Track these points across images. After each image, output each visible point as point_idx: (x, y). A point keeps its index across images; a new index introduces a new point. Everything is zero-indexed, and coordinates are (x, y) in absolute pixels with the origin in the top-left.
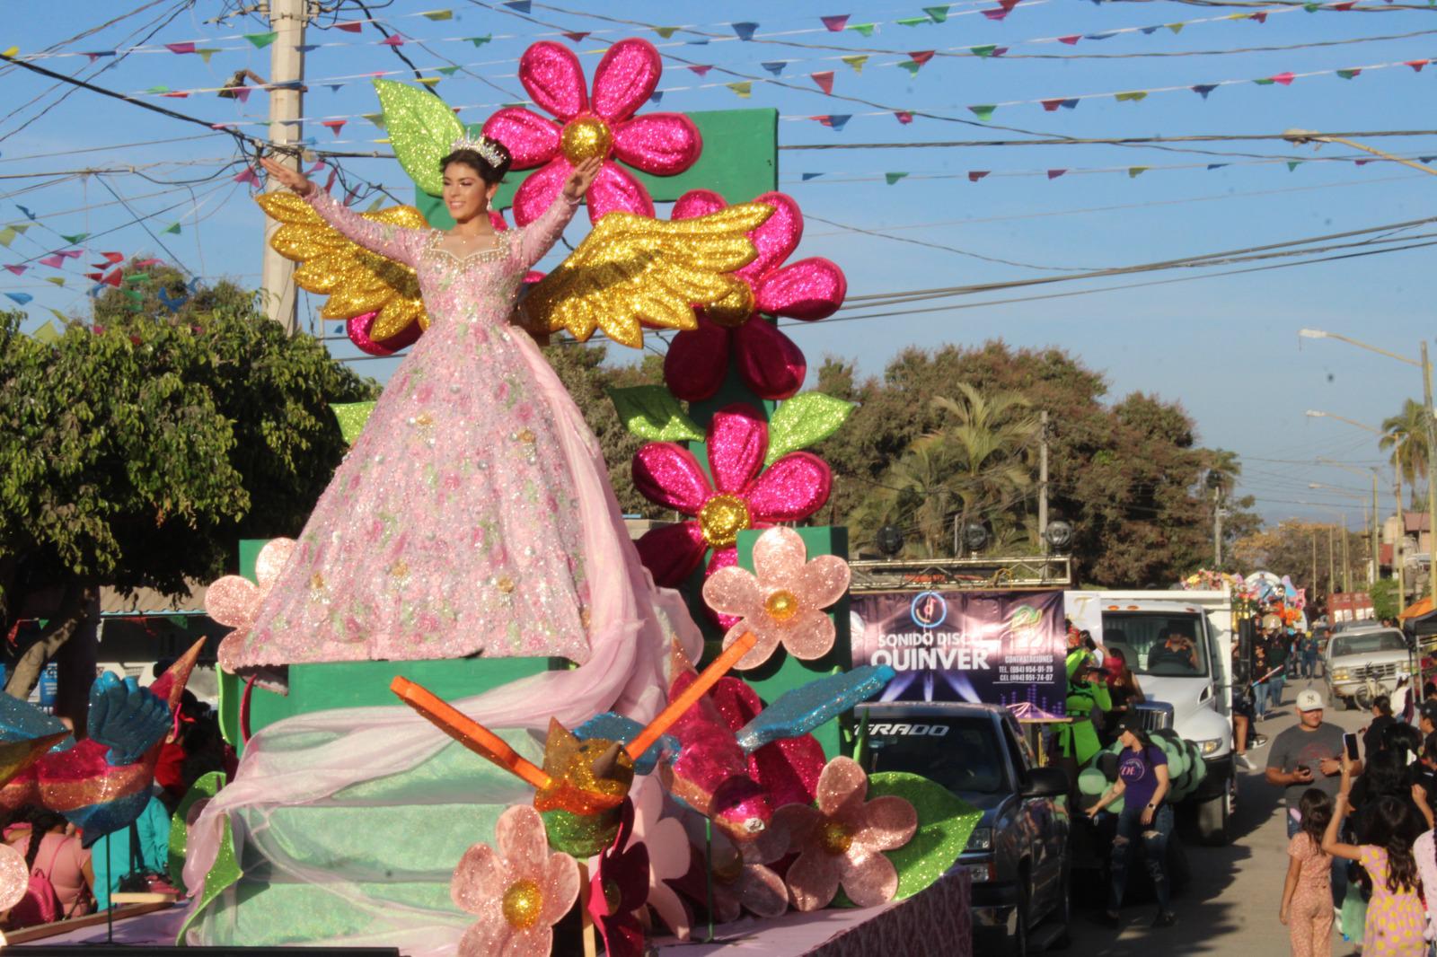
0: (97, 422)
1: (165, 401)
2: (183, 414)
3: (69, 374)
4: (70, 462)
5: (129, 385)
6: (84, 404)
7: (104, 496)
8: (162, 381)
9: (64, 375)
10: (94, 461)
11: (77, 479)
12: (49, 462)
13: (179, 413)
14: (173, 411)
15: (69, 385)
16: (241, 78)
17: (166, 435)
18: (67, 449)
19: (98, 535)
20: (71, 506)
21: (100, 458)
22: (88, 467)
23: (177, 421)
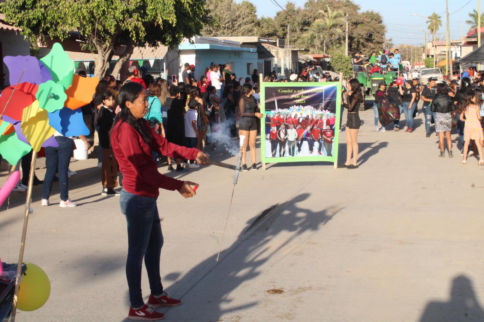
4: (132, 7)
7: (140, 17)
10: (138, 6)
11: (134, 11)
12: (127, 7)
18: (131, 3)
19: (139, 26)
20: (132, 18)
21: (140, 6)
22: (137, 8)
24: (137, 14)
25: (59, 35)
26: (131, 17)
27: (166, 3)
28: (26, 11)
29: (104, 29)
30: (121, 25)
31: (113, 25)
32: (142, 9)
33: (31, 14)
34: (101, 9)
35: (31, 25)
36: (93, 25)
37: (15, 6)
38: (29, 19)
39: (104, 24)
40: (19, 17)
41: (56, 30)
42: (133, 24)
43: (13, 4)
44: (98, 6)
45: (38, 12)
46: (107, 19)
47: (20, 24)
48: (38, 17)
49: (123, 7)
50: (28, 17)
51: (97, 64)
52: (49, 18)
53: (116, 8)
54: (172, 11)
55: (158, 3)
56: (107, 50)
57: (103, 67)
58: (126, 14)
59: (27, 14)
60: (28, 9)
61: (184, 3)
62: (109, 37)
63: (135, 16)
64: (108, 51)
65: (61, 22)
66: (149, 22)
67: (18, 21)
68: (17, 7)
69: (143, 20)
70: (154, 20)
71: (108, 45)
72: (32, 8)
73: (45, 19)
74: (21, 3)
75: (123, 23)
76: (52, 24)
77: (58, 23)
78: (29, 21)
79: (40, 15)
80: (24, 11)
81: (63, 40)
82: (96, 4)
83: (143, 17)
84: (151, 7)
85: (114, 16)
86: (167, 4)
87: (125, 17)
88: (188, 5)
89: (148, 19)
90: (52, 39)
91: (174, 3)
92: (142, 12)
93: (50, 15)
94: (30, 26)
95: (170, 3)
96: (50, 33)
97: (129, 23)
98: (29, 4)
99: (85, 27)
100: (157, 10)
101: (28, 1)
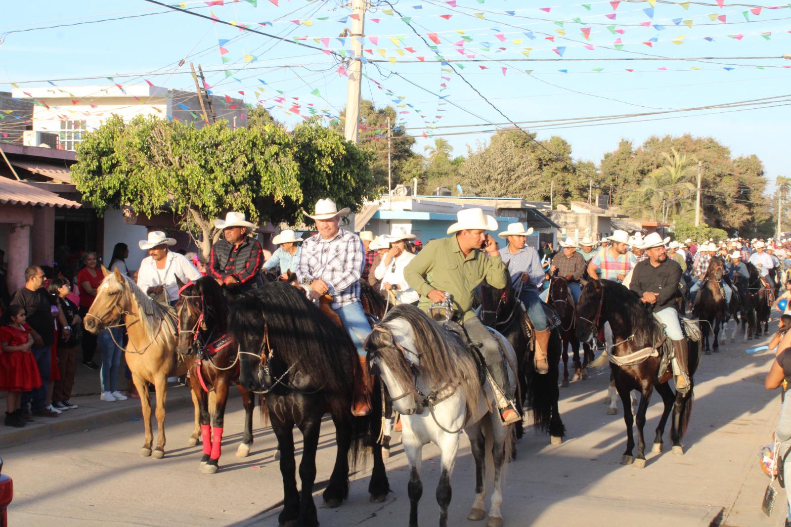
0: (249, 162)
1: (273, 155)
2: (280, 160)
3: (239, 144)
4: (238, 178)
7: (251, 190)
8: (272, 148)
9: (237, 144)
10: (247, 177)
11: (241, 183)
12: (231, 177)
14: (277, 159)
15: (239, 148)
16: (346, 31)
17: (274, 168)
18: (237, 172)
19: (247, 204)
20: (239, 193)
21: (250, 176)
22: (245, 179)
23: (278, 162)
24: (247, 186)
25: (145, 211)
26: (237, 190)
28: (102, 177)
32: (254, 179)
33: (107, 181)
35: (107, 196)
38: (104, 188)
41: (141, 203)
42: (239, 201)
49: (226, 177)
50: (102, 186)
52: (131, 187)
53: (216, 178)
54: (296, 184)
58: (229, 186)
59: (101, 182)
60: (105, 174)
63: (244, 189)
65: (147, 193)
66: (267, 197)
67: (88, 190)
68: (89, 171)
69: (255, 196)
70: (272, 196)
72: (111, 173)
73: (125, 188)
74: (95, 167)
76: (135, 195)
77: (144, 194)
78: (104, 191)
79: (119, 184)
80: (99, 177)
83: (254, 191)
84: (266, 178)
85: (213, 189)
86: (288, 174)
87: (229, 190)
88: (325, 175)
89: (263, 193)
90: (137, 214)
91: (297, 173)
92: (255, 184)
93: (131, 183)
94: (106, 196)
95: (292, 173)
96: (134, 206)
98: (106, 167)
101: (104, 164)
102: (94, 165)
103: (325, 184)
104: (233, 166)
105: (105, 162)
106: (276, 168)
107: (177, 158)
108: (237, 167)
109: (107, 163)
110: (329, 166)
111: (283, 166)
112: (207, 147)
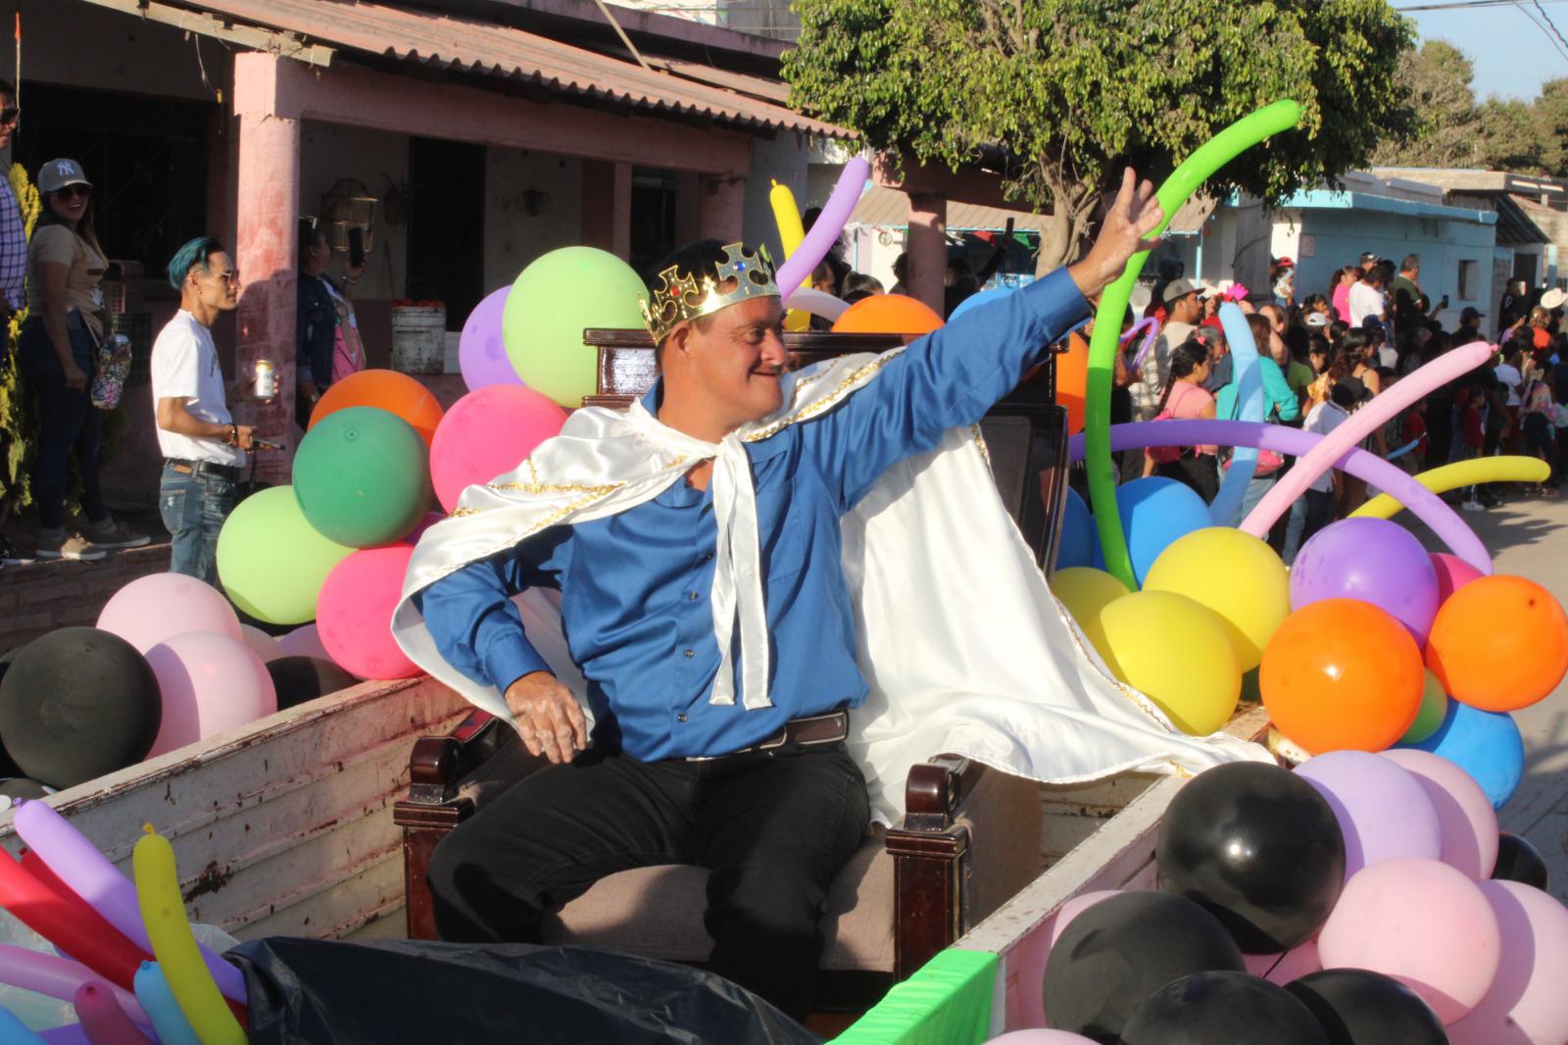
0: (1205, 44)
1: (1261, 27)
2: (1277, 38)
4: (1182, 76)
5: (1234, 12)
6: (1198, 26)
7: (1203, 106)
8: (1260, 9)
10: (1201, 75)
11: (1186, 89)
12: (1166, 75)
13: (1273, 36)
14: (1268, 34)
15: (1188, 10)
17: (1262, 56)
18: (1179, 63)
20: (1179, 110)
21: (1206, 73)
22: (1196, 80)
23: (1270, 43)
24: (1195, 98)
25: (945, 154)
26: (1175, 106)
27: (1290, 66)
28: (858, 77)
29: (1088, 142)
30: (1141, 129)
31: (1123, 130)
32: (1210, 82)
33: (869, 87)
34: (1088, 79)
35: (868, 121)
36: (1055, 125)
37: (829, 60)
38: (865, 102)
39: (1088, 123)
40: (838, 94)
41: (938, 137)
42: (1181, 129)
43: (823, 54)
44: (1080, 71)
45: (891, 82)
46: (1101, 110)
47: (838, 115)
48: (892, 97)
49: (1156, 76)
50: (861, 97)
51: (1048, 246)
52: (923, 101)
53: (1133, 78)
54: (1309, 91)
55: (1262, 65)
56: (1080, 205)
57: (1065, 255)
58: (1160, 96)
59: (859, 88)
60: (863, 72)
61: (1338, 66)
62: (1095, 166)
63: (1189, 103)
64: (1087, 204)
65: (958, 113)
67: (833, 106)
68: (833, 63)
71: (1091, 188)
72: (873, 69)
73: (911, 102)
74: (846, 55)
75: (1150, 122)
76: (927, 118)
77: (948, 116)
78: (865, 107)
79: (900, 92)
80: (853, 77)
81: (958, 169)
82: (1075, 63)
83: (1210, 110)
84: (1239, 79)
85: (1126, 102)
86: (1292, 69)
87: (1159, 106)
88: (1348, 75)
89: (1223, 114)
90: (924, 163)
91: (1312, 68)
92: (1210, 92)
93: (926, 91)
94: (864, 122)
95: (1301, 68)
96: (918, 145)
97: (1170, 126)
98: (869, 55)
99: (1031, 130)
100: (1256, 88)
101: (866, 46)
102: (843, 52)
103: (1349, 93)
104: (1166, 50)
105: (870, 43)
106: (1265, 53)
107: (1033, 35)
108: (1176, 52)
109: (873, 45)
110: (1360, 54)
111: (1283, 51)
112: (1109, 9)
